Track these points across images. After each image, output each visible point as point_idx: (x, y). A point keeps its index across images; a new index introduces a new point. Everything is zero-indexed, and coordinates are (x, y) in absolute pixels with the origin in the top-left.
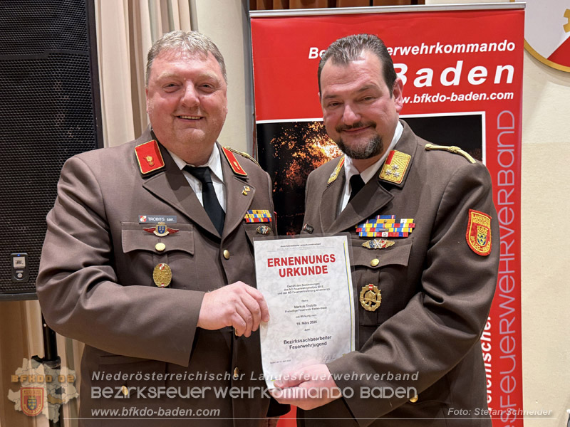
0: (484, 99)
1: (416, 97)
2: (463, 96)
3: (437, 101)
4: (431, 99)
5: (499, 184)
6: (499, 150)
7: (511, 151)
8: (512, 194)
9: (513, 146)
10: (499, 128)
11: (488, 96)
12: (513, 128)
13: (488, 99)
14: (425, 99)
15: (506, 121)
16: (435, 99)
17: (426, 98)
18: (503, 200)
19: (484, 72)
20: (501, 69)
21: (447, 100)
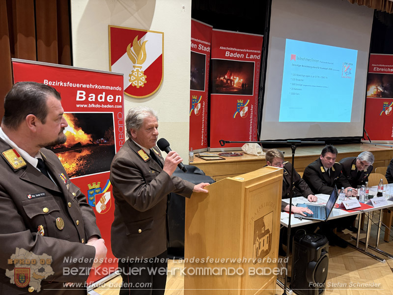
0: (113, 107)
2: (106, 106)
3: (97, 107)
5: (119, 139)
6: (118, 126)
7: (122, 126)
10: (118, 118)
12: (122, 118)
17: (93, 105)
19: (112, 98)
20: (117, 97)
21: (100, 107)
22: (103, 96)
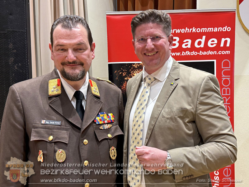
0: (216, 54)
1: (183, 52)
2: (205, 52)
4: (190, 53)
5: (223, 94)
6: (222, 78)
7: (228, 79)
8: (229, 99)
9: (229, 76)
10: (222, 68)
11: (217, 52)
12: (230, 68)
13: (217, 54)
15: (226, 64)
16: (192, 54)
17: (188, 53)
19: (216, 41)
20: (223, 40)
21: (198, 54)
22: (203, 40)
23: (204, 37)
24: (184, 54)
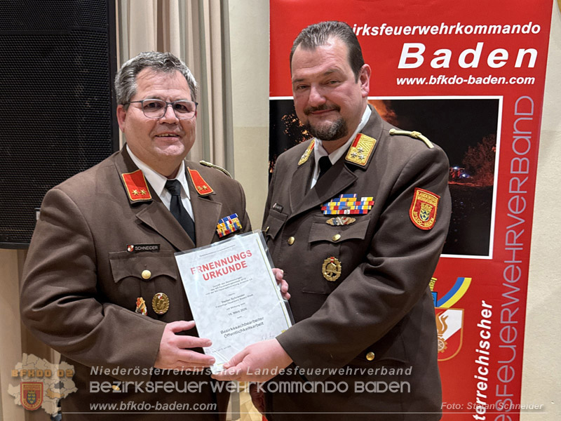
0: (503, 83)
1: (432, 78)
2: (481, 79)
3: (453, 83)
4: (447, 80)
5: (512, 172)
6: (514, 137)
7: (527, 138)
8: (526, 182)
9: (530, 133)
10: (516, 114)
11: (507, 80)
12: (532, 114)
13: (507, 83)
14: (441, 80)
15: (525, 106)
16: (452, 81)
17: (443, 79)
18: (515, 188)
19: (505, 55)
20: (522, 53)
21: (463, 82)
22: (477, 53)
23: (480, 45)
24: (433, 81)
